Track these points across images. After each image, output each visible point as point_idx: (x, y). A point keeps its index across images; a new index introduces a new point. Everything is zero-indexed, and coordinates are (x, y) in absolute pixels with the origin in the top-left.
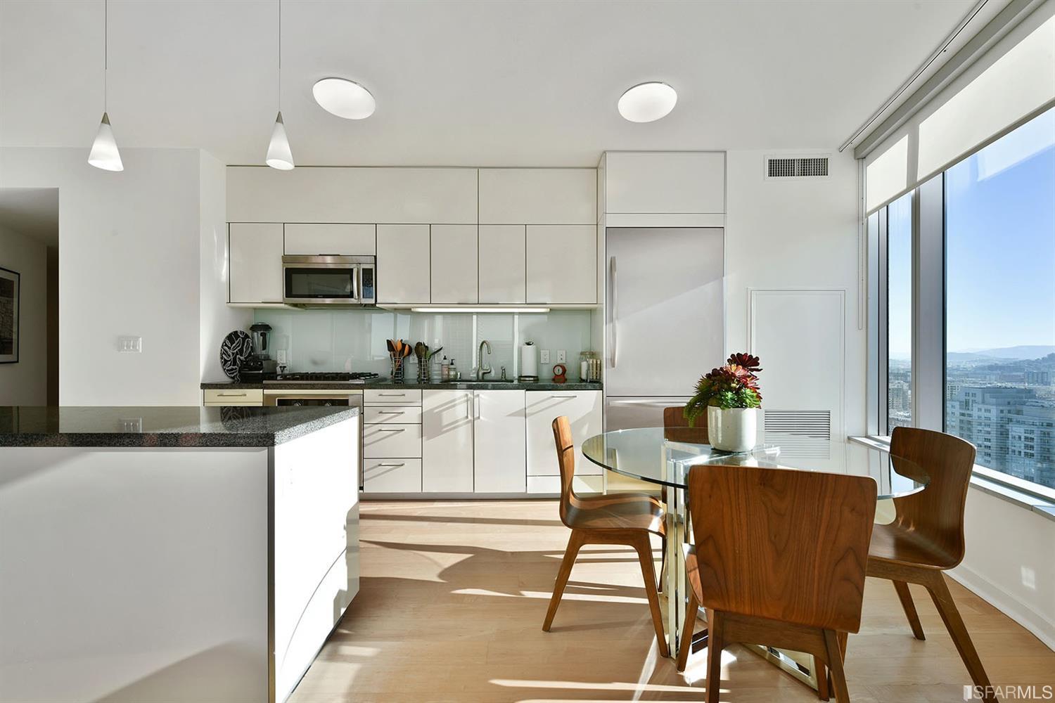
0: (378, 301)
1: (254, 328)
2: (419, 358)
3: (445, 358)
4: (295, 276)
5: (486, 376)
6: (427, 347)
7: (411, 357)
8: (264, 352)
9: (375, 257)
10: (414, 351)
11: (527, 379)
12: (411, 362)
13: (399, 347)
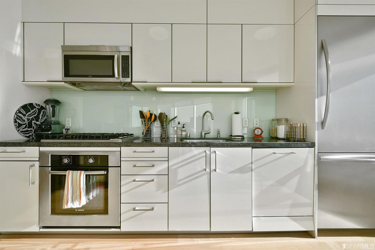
0: (133, 80)
1: (47, 102)
2: (162, 123)
3: (179, 123)
4: (71, 62)
5: (207, 136)
6: (167, 116)
7: (156, 123)
8: (53, 119)
9: (131, 48)
10: (158, 118)
11: (237, 138)
12: (156, 126)
13: (148, 115)
